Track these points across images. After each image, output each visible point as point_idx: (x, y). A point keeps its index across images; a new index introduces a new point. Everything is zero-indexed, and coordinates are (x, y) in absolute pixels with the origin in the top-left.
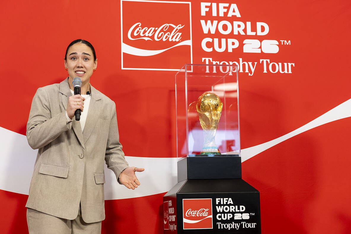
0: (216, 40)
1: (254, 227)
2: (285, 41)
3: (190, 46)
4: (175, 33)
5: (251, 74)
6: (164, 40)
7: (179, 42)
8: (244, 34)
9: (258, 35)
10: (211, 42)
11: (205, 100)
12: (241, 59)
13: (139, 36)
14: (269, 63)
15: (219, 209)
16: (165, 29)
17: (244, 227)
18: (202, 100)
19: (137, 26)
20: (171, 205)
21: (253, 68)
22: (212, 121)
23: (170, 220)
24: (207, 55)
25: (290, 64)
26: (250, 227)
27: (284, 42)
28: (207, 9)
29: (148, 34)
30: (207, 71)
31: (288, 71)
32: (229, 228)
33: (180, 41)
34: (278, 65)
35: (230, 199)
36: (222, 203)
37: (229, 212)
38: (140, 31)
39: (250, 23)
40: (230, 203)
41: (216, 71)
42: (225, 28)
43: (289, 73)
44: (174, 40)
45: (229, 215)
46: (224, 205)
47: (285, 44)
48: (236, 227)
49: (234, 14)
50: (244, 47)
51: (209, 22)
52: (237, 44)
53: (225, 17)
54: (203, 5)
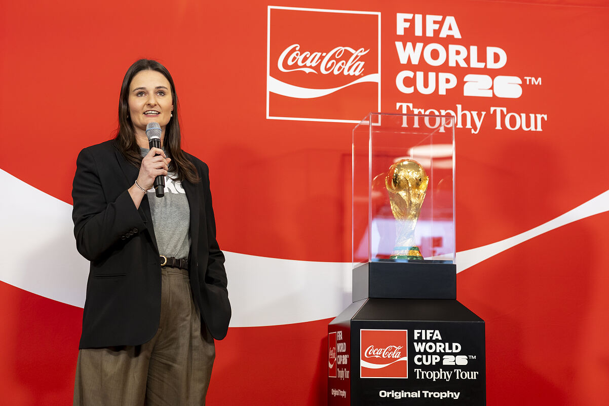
0: (420, 75)
1: (475, 378)
2: (533, 79)
3: (377, 83)
4: (354, 62)
5: (475, 131)
6: (336, 72)
7: (360, 76)
8: (466, 66)
9: (488, 67)
10: (412, 77)
11: (400, 170)
12: (459, 107)
13: (296, 66)
14: (505, 113)
15: (418, 347)
16: (338, 56)
17: (458, 378)
18: (395, 171)
19: (294, 50)
20: (341, 338)
21: (480, 121)
22: (411, 206)
23: (339, 363)
24: (405, 97)
25: (539, 117)
26: (469, 378)
27: (530, 80)
28: (407, 25)
29: (311, 62)
30: (405, 125)
31: (536, 127)
32: (434, 378)
33: (362, 75)
34: (521, 117)
35: (437, 332)
36: (424, 338)
37: (435, 353)
38: (298, 57)
39: (475, 48)
40: (437, 337)
41: (419, 125)
42: (435, 55)
43: (538, 130)
44: (352, 73)
45: (434, 357)
46: (427, 341)
47: (533, 83)
48: (445, 378)
49: (450, 33)
50: (466, 87)
51: (409, 45)
52: (454, 82)
53: (436, 38)
54: (401, 17)
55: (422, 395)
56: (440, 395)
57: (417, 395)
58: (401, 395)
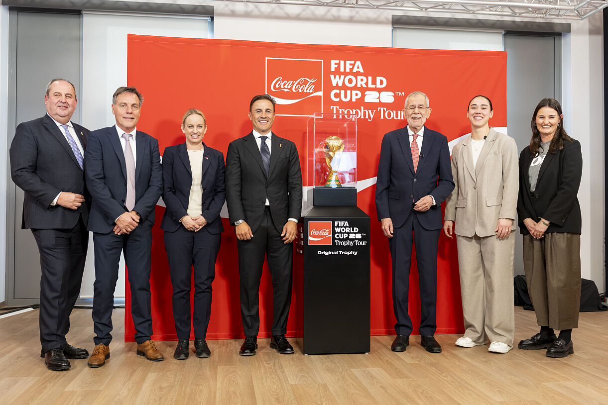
0: (343, 92)
2: (400, 93)
4: (309, 86)
5: (370, 120)
6: (300, 91)
7: (312, 93)
8: (366, 87)
9: (377, 87)
10: (339, 93)
12: (362, 108)
13: (280, 88)
14: (385, 111)
15: (337, 230)
16: (301, 83)
17: (356, 245)
19: (279, 80)
21: (372, 115)
24: (335, 103)
26: (362, 245)
27: (398, 94)
28: (336, 66)
29: (288, 86)
30: (335, 117)
31: (401, 118)
32: (345, 245)
33: (314, 92)
35: (346, 222)
36: (340, 225)
37: (345, 233)
38: (281, 84)
39: (371, 77)
40: (346, 225)
41: (342, 117)
42: (350, 81)
44: (308, 91)
45: (345, 235)
46: (341, 227)
48: (350, 245)
49: (358, 70)
50: (366, 97)
51: (337, 76)
52: (360, 95)
53: (351, 73)
54: (333, 62)
55: (339, 253)
56: (348, 253)
57: (336, 253)
58: (329, 253)
